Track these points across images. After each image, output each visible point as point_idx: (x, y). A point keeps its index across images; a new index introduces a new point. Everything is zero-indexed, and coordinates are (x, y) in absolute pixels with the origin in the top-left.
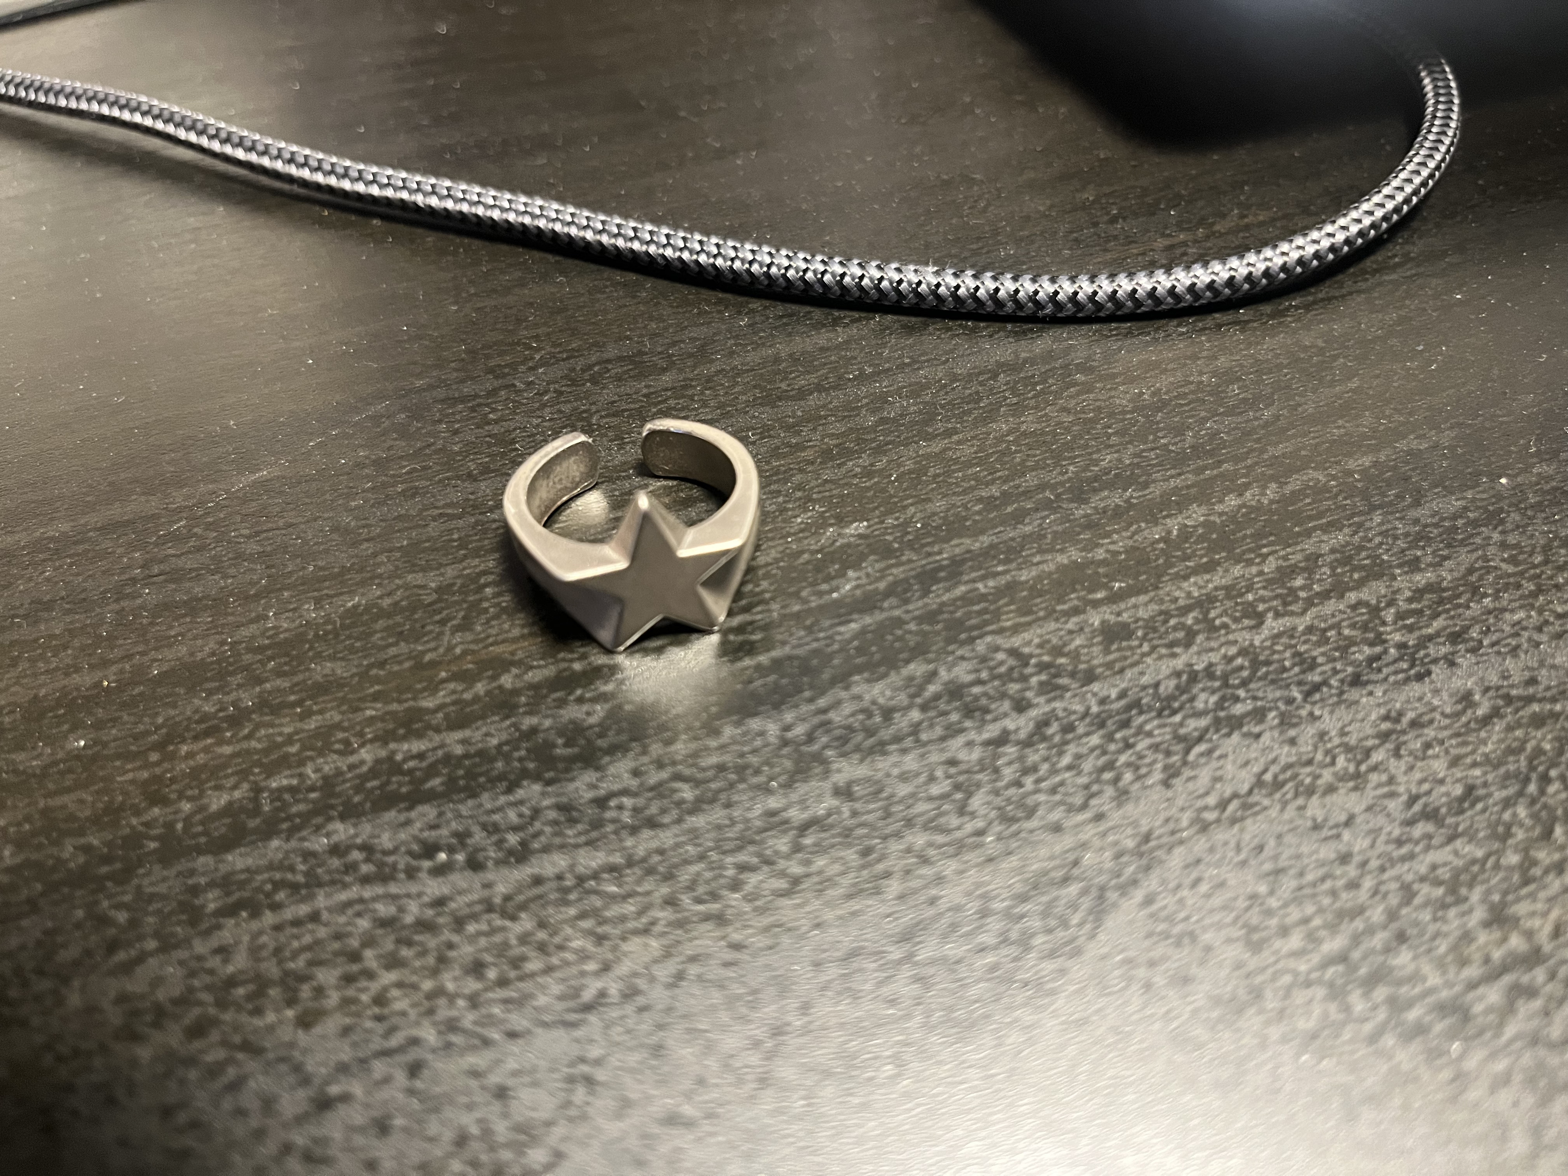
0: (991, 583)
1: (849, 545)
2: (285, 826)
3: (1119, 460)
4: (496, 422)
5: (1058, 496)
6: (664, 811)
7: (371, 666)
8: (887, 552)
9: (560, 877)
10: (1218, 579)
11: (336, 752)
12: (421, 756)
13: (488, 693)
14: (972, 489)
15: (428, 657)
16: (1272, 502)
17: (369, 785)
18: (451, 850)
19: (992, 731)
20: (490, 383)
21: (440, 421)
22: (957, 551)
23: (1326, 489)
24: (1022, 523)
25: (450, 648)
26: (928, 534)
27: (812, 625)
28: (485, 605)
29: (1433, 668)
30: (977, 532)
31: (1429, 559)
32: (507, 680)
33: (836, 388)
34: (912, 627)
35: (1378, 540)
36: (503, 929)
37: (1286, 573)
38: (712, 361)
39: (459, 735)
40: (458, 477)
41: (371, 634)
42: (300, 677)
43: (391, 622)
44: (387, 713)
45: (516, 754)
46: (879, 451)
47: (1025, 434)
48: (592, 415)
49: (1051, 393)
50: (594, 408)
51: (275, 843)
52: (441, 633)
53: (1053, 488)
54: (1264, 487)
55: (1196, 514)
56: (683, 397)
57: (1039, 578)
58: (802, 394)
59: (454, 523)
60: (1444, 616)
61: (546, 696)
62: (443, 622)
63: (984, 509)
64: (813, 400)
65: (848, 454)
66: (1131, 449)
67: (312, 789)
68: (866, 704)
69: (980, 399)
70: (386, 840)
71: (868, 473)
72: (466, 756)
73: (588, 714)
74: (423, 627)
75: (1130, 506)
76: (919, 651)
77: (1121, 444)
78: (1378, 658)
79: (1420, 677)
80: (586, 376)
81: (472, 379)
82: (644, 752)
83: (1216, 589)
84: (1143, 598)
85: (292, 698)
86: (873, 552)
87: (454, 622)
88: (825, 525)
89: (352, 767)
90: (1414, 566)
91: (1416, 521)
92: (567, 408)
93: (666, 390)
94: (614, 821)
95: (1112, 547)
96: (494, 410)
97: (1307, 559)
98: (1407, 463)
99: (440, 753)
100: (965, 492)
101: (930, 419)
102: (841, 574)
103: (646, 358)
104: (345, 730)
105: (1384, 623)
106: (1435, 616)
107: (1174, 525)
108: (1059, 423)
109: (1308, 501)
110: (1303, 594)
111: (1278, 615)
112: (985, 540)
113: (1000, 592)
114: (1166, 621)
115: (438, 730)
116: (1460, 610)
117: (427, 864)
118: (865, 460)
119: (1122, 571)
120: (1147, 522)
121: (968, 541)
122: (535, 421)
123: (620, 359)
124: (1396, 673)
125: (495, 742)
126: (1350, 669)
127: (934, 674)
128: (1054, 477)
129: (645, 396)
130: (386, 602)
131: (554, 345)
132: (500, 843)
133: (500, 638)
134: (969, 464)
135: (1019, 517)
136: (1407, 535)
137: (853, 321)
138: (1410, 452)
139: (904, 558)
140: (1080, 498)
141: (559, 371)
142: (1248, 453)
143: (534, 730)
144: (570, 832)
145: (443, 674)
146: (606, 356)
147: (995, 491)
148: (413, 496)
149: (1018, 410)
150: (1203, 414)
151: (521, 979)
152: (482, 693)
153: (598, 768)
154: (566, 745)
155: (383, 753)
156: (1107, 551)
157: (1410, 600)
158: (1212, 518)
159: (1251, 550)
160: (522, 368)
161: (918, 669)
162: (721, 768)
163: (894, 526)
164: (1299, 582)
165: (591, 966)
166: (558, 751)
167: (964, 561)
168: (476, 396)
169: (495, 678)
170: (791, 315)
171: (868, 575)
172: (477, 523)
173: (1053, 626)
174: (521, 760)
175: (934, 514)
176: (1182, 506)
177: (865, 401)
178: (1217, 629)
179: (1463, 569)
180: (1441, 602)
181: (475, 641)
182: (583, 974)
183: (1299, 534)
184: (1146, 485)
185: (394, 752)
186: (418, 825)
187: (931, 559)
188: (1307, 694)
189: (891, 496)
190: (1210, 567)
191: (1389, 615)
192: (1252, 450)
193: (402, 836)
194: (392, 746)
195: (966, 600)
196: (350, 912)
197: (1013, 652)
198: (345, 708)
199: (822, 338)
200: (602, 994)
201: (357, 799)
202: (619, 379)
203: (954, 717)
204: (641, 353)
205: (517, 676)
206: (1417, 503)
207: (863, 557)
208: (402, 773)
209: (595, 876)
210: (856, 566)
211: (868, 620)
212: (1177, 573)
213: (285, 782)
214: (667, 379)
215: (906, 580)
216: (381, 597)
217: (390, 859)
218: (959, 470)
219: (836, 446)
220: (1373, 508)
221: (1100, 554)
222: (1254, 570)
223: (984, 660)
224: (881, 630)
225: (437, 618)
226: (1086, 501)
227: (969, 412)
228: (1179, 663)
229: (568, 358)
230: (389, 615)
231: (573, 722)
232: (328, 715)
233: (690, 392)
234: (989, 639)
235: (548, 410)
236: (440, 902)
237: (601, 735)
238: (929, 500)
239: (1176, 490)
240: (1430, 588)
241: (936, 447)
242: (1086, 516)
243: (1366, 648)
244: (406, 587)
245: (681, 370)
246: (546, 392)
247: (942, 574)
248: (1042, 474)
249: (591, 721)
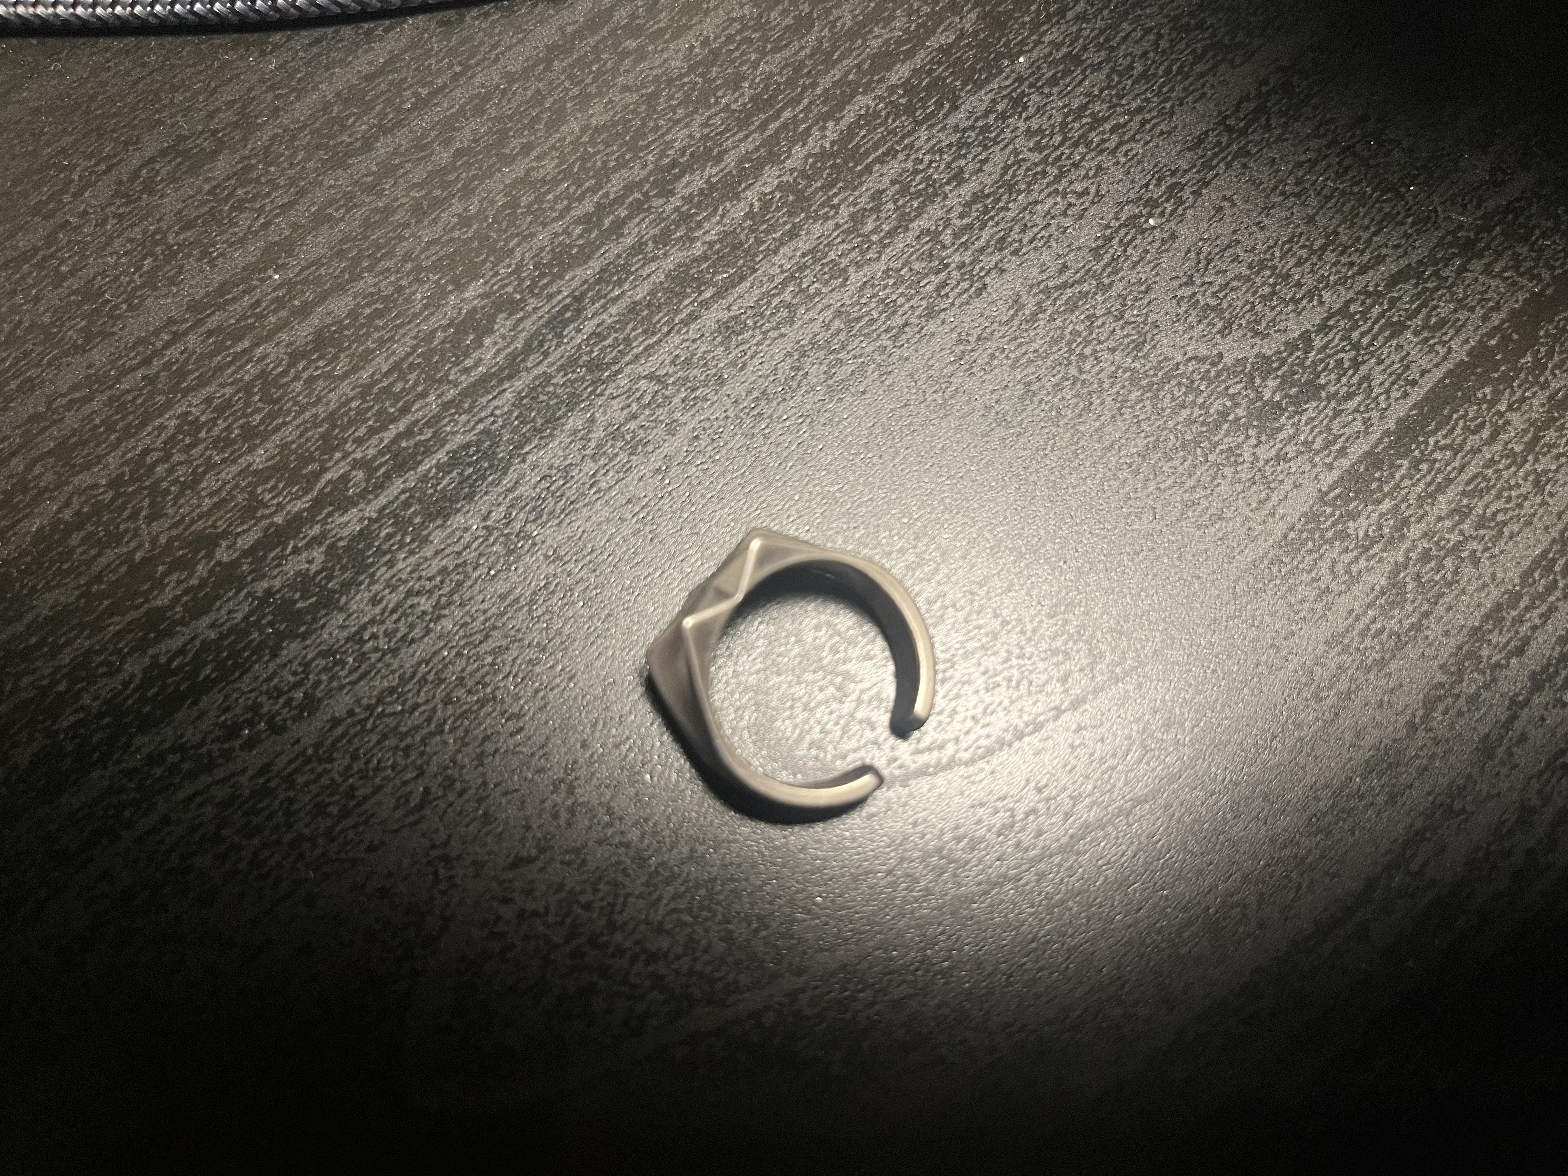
0: (613, 310)
1: (474, 310)
2: (95, 757)
3: (691, 136)
4: (73, 272)
5: (646, 195)
6: (412, 626)
7: (89, 584)
8: (512, 306)
9: (351, 713)
10: (803, 244)
11: (103, 675)
12: (182, 651)
13: (211, 572)
14: (568, 209)
15: (138, 556)
16: (833, 143)
17: (150, 694)
18: (251, 724)
19: (656, 460)
20: (43, 228)
21: (14, 293)
22: (574, 284)
23: (876, 114)
24: (622, 235)
25: (154, 540)
26: (542, 275)
27: (471, 408)
28: (164, 485)
29: (988, 280)
30: (584, 257)
31: (970, 167)
32: (222, 555)
33: (399, 124)
34: (559, 380)
35: (927, 158)
36: (326, 772)
37: (858, 218)
38: (260, 127)
39: (205, 621)
40: (66, 353)
41: (72, 551)
42: (30, 617)
43: (83, 533)
44: (129, 624)
45: (264, 622)
46: (467, 192)
47: (598, 130)
48: (165, 233)
49: (607, 71)
50: (164, 224)
51: (95, 774)
52: (137, 529)
53: (639, 184)
54: (823, 129)
55: (771, 178)
56: (250, 181)
57: (653, 293)
58: (367, 145)
59: (87, 409)
60: (991, 223)
61: (265, 557)
62: (134, 516)
63: (585, 231)
64: (382, 148)
65: (438, 203)
66: (699, 119)
67: (100, 716)
68: (545, 470)
69: (544, 98)
70: (191, 736)
71: (465, 221)
72: (222, 637)
73: (310, 562)
74: (117, 527)
75: (712, 187)
76: (572, 402)
77: (686, 116)
78: (944, 284)
79: (979, 293)
80: (138, 186)
81: (20, 228)
82: (373, 582)
83: (803, 255)
84: (745, 285)
85: (33, 640)
86: (499, 311)
87: (144, 513)
88: (445, 294)
89: (126, 684)
90: (959, 178)
91: (956, 128)
92: (136, 233)
93: (228, 178)
94: (376, 650)
95: (708, 238)
96: (63, 261)
97: (873, 198)
98: (940, 64)
99: (197, 643)
100: (561, 217)
101: (503, 138)
102: (478, 343)
103: (189, 144)
104: (100, 652)
105: (944, 247)
106: (984, 225)
108: (625, 107)
109: (862, 133)
110: (874, 238)
111: (858, 266)
112: (595, 265)
113: (622, 321)
114: (769, 303)
115: (183, 622)
116: (1002, 214)
117: (237, 743)
118: (457, 207)
119: (721, 261)
120: (731, 200)
121: (578, 271)
122: (111, 260)
123: (163, 152)
124: (960, 295)
125: (239, 616)
126: (924, 303)
127: (592, 420)
128: (637, 172)
129: (209, 193)
130: (67, 514)
131: (87, 157)
132: (288, 703)
133: (195, 514)
134: (556, 182)
135: (618, 227)
136: (950, 145)
137: (387, 31)
138: (941, 49)
139: (529, 308)
140: (667, 193)
141: (105, 188)
142: (802, 92)
143: (269, 593)
144: (342, 673)
145: (161, 568)
146: (148, 155)
147: (588, 206)
148: (32, 389)
149: (584, 100)
150: (753, 57)
151: (359, 805)
152: (205, 574)
153: (341, 609)
154: (303, 598)
155: (147, 661)
156: (704, 243)
157: (962, 216)
158: (785, 179)
159: (822, 205)
160: (67, 198)
161: (575, 421)
162: (444, 571)
163: (510, 274)
164: (870, 226)
165: (409, 775)
166: (299, 605)
167: (584, 294)
168: (35, 250)
169: (209, 556)
170: (318, 41)
171: (503, 337)
172: (111, 399)
173: (677, 340)
174: (271, 624)
175: (542, 249)
176: (757, 170)
177: (433, 134)
178: (811, 298)
179: (998, 169)
180: (986, 211)
181: (175, 525)
182: (405, 783)
183: (861, 174)
184: (721, 158)
185: (155, 657)
186: (212, 714)
187: (554, 301)
188: (895, 338)
189: (496, 241)
190: (793, 234)
191: (947, 237)
192: (805, 88)
193: (203, 726)
194: (150, 652)
195: (597, 336)
196: (193, 806)
197: (651, 377)
198: (87, 632)
199: (362, 65)
200: (427, 791)
201: (146, 710)
202: (173, 179)
204: (182, 139)
205: (229, 547)
206: (955, 108)
207: (492, 320)
208: (173, 673)
209: (380, 701)
210: (490, 331)
211: (518, 384)
212: (768, 249)
213: (73, 719)
214: (223, 165)
215: (538, 332)
216: (59, 511)
217: (204, 750)
218: (548, 192)
219: (424, 197)
220: (919, 123)
221: (698, 249)
222: (831, 224)
223: (629, 392)
224: (533, 390)
225: (126, 513)
226: (672, 193)
227: (537, 119)
228: (787, 344)
229: (109, 169)
230: (79, 527)
231: (298, 573)
232: (76, 645)
233: (254, 175)
234: (627, 370)
235: (117, 244)
236: (264, 770)
237: (330, 578)
238: (533, 235)
239: (748, 155)
240: (977, 197)
241: (519, 169)
242: (677, 209)
243: (933, 278)
244: (80, 492)
245: (233, 150)
246: (105, 220)
247: (568, 315)
248: (625, 173)
249: (314, 568)
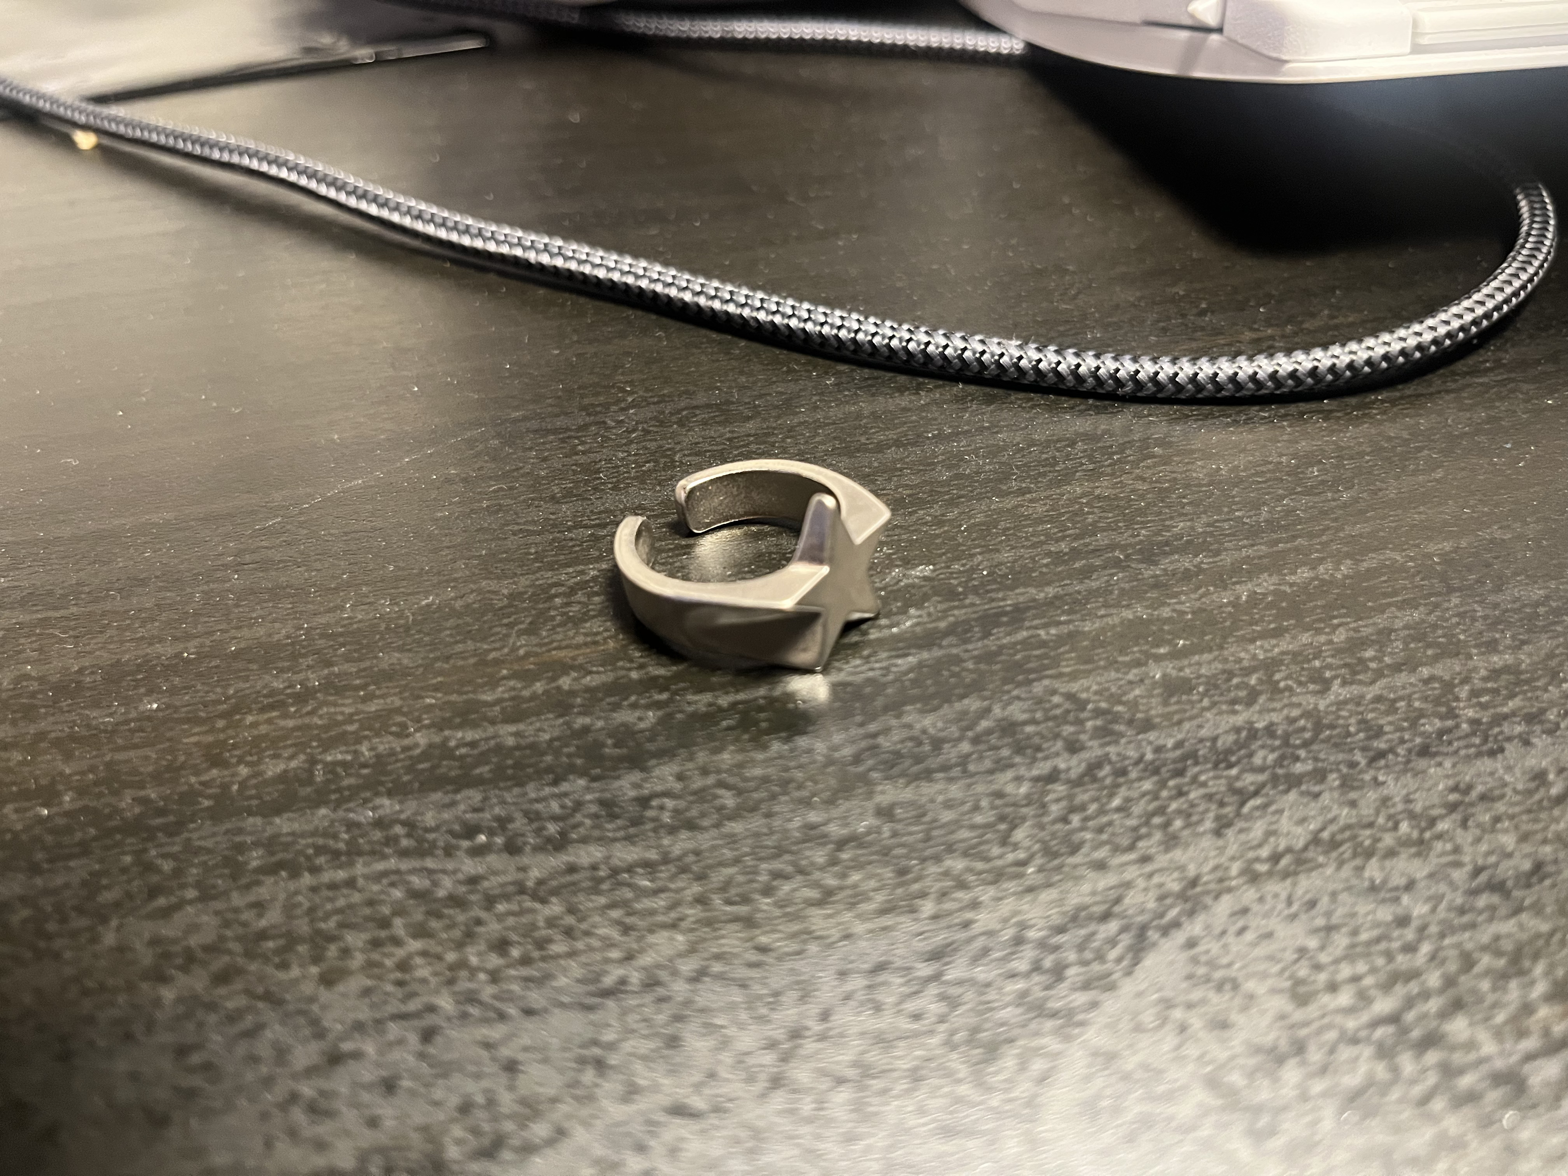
0: (1053, 631)
1: (913, 586)
2: (333, 797)
3: (1192, 528)
4: (584, 453)
5: (1127, 556)
6: (703, 815)
7: (437, 659)
8: (951, 594)
9: (594, 867)
10: (1285, 645)
11: (391, 733)
12: (473, 744)
13: (546, 692)
14: (1042, 543)
15: (493, 655)
16: (1346, 577)
17: (421, 766)
18: (491, 833)
19: (1042, 768)
20: (582, 419)
21: (531, 449)
22: (1021, 599)
23: (1403, 569)
24: (1089, 578)
25: (514, 649)
26: (995, 581)
27: (869, 656)
28: (552, 613)
29: (1507, 745)
30: (1042, 584)
31: (1508, 642)
32: (565, 682)
33: (914, 444)
34: (970, 665)
35: (1455, 620)
36: (532, 911)
37: (1356, 644)
38: (796, 414)
39: (512, 728)
40: (541, 499)
41: (440, 631)
42: (367, 664)
43: (460, 622)
44: (445, 703)
45: (565, 750)
46: (952, 503)
47: (1099, 498)
48: (675, 453)
49: (1127, 463)
50: (678, 447)
51: (323, 811)
52: (507, 636)
53: (1123, 548)
54: (1338, 563)
55: (1266, 583)
56: (765, 443)
57: (1103, 630)
58: (880, 448)
59: (531, 539)
60: (1520, 697)
61: (602, 700)
62: (510, 626)
63: (1052, 563)
64: (891, 453)
65: (922, 504)
66: (1204, 519)
67: (364, 766)
68: (916, 732)
69: (1057, 463)
70: (429, 818)
71: (939, 522)
72: (518, 747)
73: (640, 719)
74: (490, 628)
75: (1200, 570)
76: (975, 688)
77: (1195, 513)
78: (1449, 731)
79: (1492, 753)
80: (674, 419)
81: (566, 414)
82: (691, 758)
83: (1283, 653)
84: (1206, 657)
85: (358, 682)
86: (936, 594)
87: (522, 626)
88: (891, 566)
89: (405, 749)
90: (1492, 647)
91: (1496, 606)
92: (652, 445)
93: (749, 435)
94: (654, 820)
95: (1178, 607)
96: (583, 443)
97: (1380, 632)
98: (1490, 551)
99: (492, 743)
100: (1034, 546)
101: (1006, 477)
102: (903, 611)
103: (732, 407)
104: (404, 714)
105: (1457, 699)
106: (1512, 696)
107: (1244, 592)
108: (1133, 491)
109: (1384, 578)
110: (1373, 665)
111: (1344, 683)
112: (1051, 591)
113: (1061, 640)
114: (1229, 680)
115: (493, 722)
116: (1539, 693)
117: (465, 844)
118: (936, 510)
119: (1187, 630)
120: (1216, 586)
121: (1033, 591)
122: (621, 455)
123: (708, 406)
124: (1467, 747)
125: (547, 737)
126: (1418, 740)
127: (988, 710)
128: (1124, 538)
129: (729, 439)
130: (458, 604)
131: (647, 390)
132: (539, 831)
133: (564, 643)
134: (1040, 521)
135: (1086, 573)
136: (1485, 617)
137: (936, 387)
138: (1492, 541)
139: (967, 601)
140: (1150, 559)
141: (649, 412)
142: (1324, 530)
143: (586, 730)
144: (609, 826)
145: (505, 672)
146: (695, 403)
147: (1064, 546)
148: (497, 512)
149: (1094, 475)
150: (1281, 492)
151: (544, 959)
152: (540, 691)
153: (644, 769)
154: (615, 746)
155: (437, 739)
156: (1174, 610)
157: (1485, 679)
158: (1282, 588)
159: (1320, 620)
160: (614, 408)
161: (973, 704)
162: (765, 780)
163: (960, 572)
164: (1369, 653)
165: (615, 954)
166: (607, 750)
167: (1028, 608)
168: (568, 429)
169: (554, 679)
170: (876, 378)
171: (929, 615)
172: (554, 540)
173: (1113, 675)
174: (569, 756)
175: (1001, 564)
176: (1251, 575)
177: (940, 458)
178: (1282, 691)
179: (1543, 653)
180: (1518, 683)
181: (540, 645)
182: (607, 961)
183: (1372, 609)
184: (1217, 553)
185: (447, 739)
186: (462, 807)
187: (994, 604)
188: (1372, 761)
189: (960, 545)
190: (1278, 633)
191: (1464, 692)
192: (1328, 528)
193: (446, 815)
194: (447, 733)
195: (1025, 643)
196: (385, 881)
197: (1070, 697)
198: (407, 694)
199: (904, 400)
200: (623, 981)
201: (406, 778)
202: (705, 423)
203: (1005, 752)
204: (728, 402)
205: (575, 679)
206: (1498, 589)
207: (926, 598)
208: (453, 758)
209: (630, 869)
210: (919, 605)
211: (925, 655)
212: (1243, 636)
213: (340, 757)
214: (750, 426)
215: (966, 622)
216: (455, 599)
217: (431, 836)
218: (1029, 526)
219: (909, 496)
220: (1451, 590)
221: (1166, 612)
222: (1323, 638)
223: (1039, 701)
224: (936, 667)
225: (505, 621)
226: (1155, 563)
227: (1044, 475)
228: (1239, 720)
229: (658, 403)
230: (460, 615)
231: (623, 724)
232: (389, 700)
233: (772, 439)
234: (1046, 682)
235: (634, 446)
236: (473, 881)
237: (651, 740)
238: (998, 551)
239: (1247, 559)
240: (1506, 669)
241: (1010, 503)
242: (1155, 576)
243: (1437, 721)
244: (480, 591)
245: (764, 420)
246: (634, 431)
247: (1005, 619)
248: (1113, 535)
249: (642, 725)
